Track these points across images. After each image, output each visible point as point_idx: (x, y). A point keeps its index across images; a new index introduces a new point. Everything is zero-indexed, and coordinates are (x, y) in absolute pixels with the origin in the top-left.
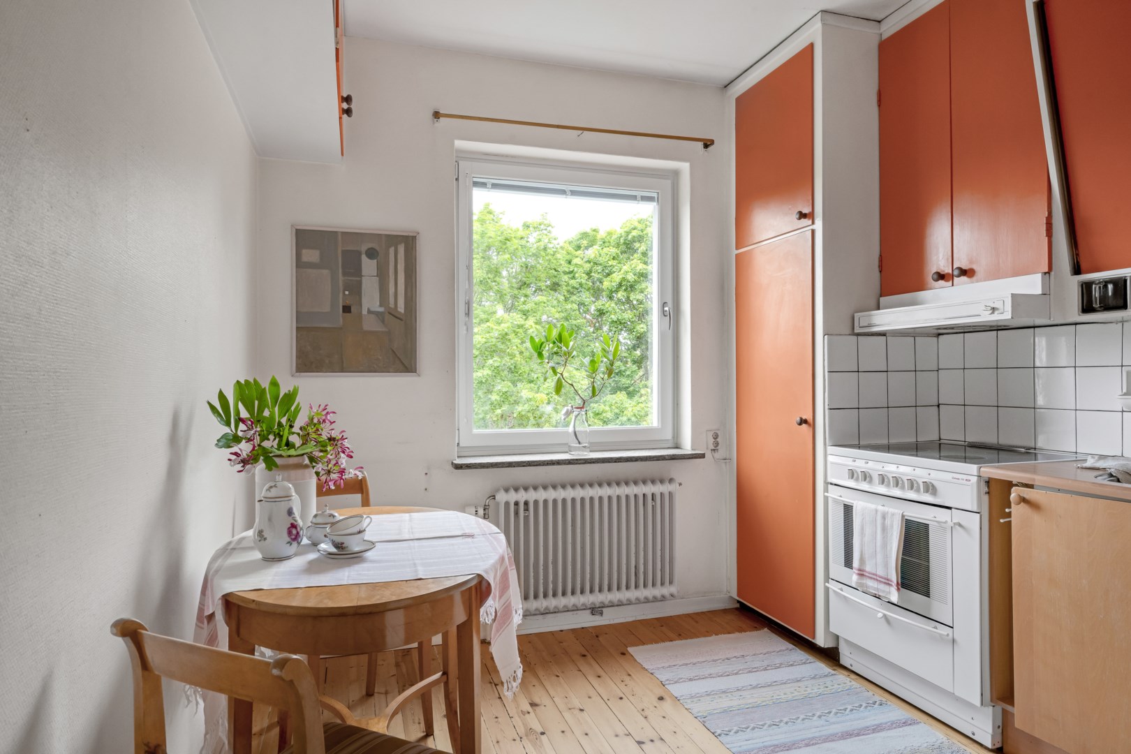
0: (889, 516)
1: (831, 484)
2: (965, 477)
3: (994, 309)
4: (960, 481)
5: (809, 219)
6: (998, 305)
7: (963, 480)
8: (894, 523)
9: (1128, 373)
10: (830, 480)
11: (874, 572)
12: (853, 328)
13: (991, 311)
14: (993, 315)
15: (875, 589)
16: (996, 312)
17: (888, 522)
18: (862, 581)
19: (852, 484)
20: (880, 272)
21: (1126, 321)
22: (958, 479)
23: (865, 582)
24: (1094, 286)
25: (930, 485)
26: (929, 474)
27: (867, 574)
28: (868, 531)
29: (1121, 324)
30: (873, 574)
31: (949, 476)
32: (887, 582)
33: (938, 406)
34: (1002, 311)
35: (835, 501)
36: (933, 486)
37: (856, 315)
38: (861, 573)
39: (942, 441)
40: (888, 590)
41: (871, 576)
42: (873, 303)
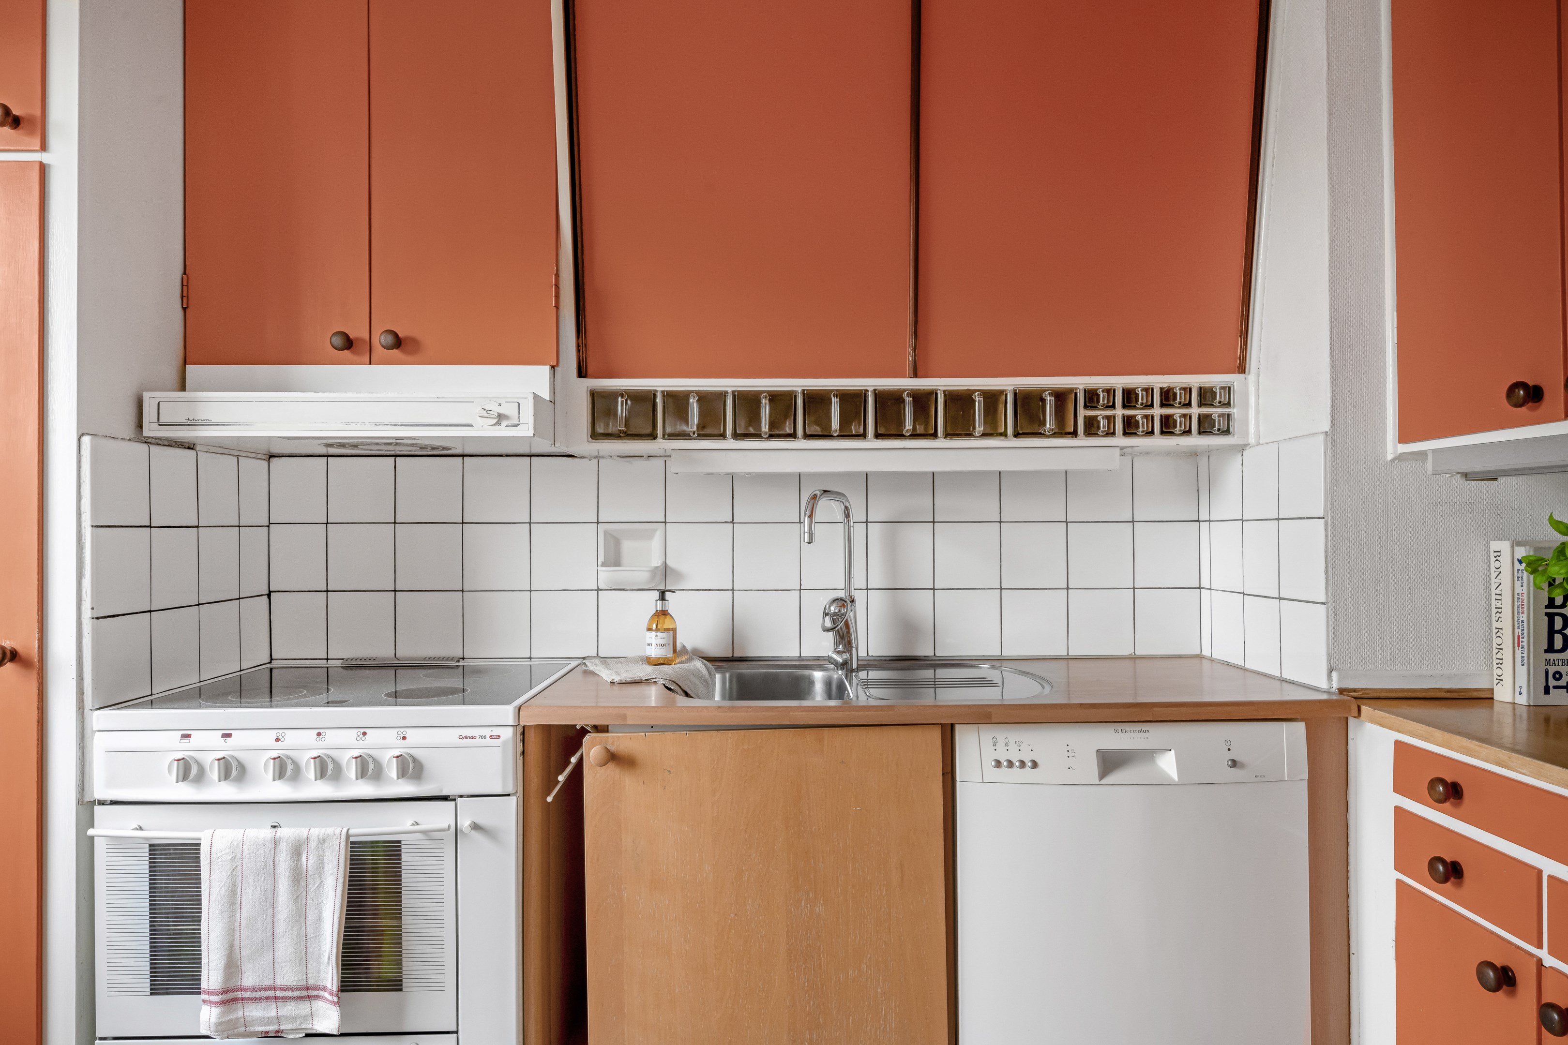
0: (313, 845)
1: (102, 803)
2: (487, 732)
3: (501, 417)
4: (478, 741)
5: (31, 133)
6: (509, 410)
7: (484, 737)
8: (326, 859)
9: (606, 533)
10: (99, 791)
11: (268, 982)
12: (140, 426)
13: (495, 421)
14: (497, 427)
15: (269, 1021)
16: (504, 423)
17: (309, 859)
18: (234, 1016)
19: (186, 792)
20: (185, 309)
21: (603, 457)
22: (474, 738)
23: (240, 1014)
24: (620, 399)
25: (410, 760)
26: (404, 738)
27: (247, 995)
28: (250, 895)
29: (597, 460)
30: (266, 989)
31: (451, 736)
32: (305, 993)
33: (269, 596)
34: (516, 421)
35: (119, 842)
36: (415, 760)
37: (146, 396)
38: (230, 996)
39: (275, 664)
40: (308, 1011)
41: (258, 994)
42: (170, 373)
